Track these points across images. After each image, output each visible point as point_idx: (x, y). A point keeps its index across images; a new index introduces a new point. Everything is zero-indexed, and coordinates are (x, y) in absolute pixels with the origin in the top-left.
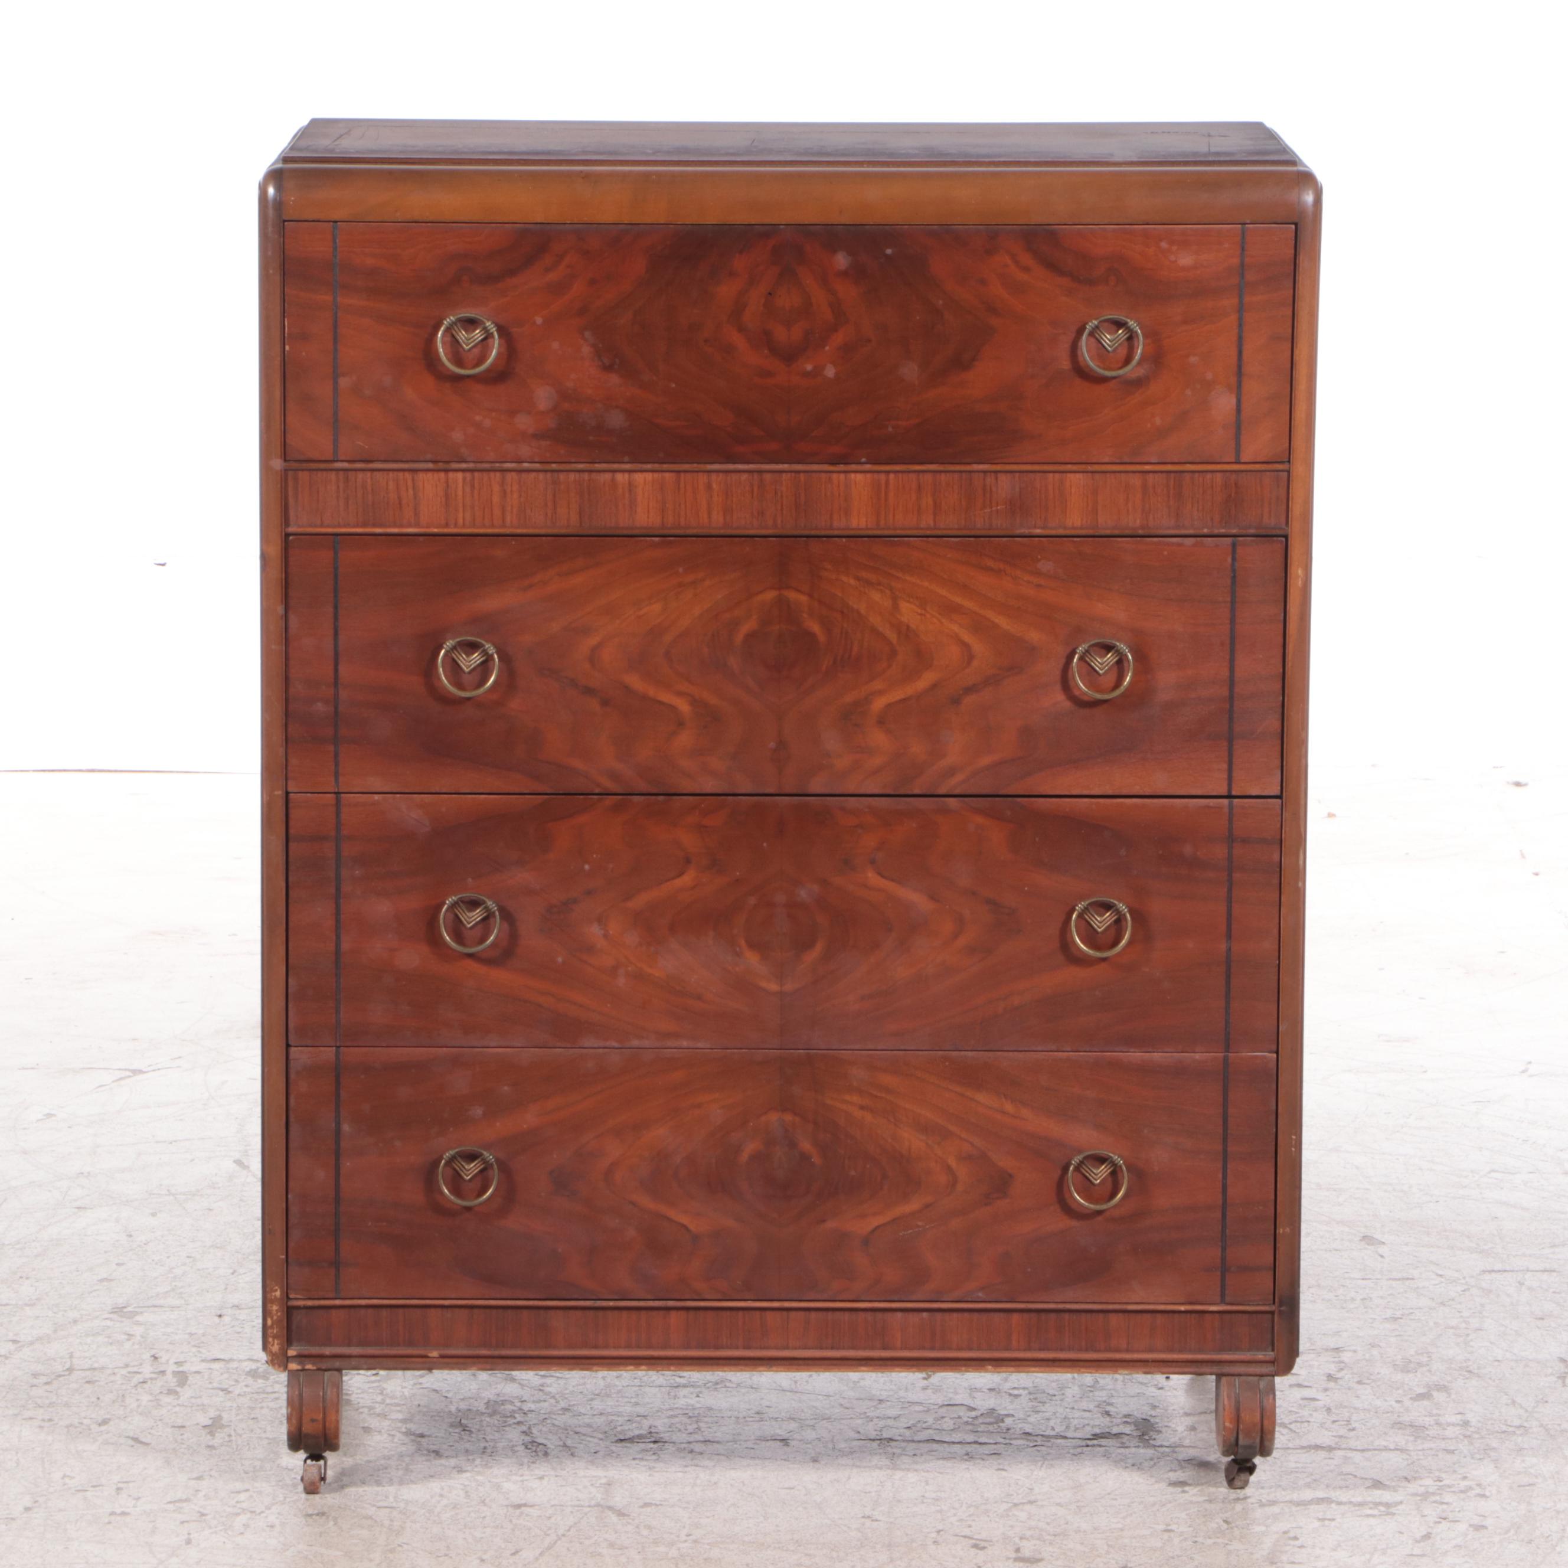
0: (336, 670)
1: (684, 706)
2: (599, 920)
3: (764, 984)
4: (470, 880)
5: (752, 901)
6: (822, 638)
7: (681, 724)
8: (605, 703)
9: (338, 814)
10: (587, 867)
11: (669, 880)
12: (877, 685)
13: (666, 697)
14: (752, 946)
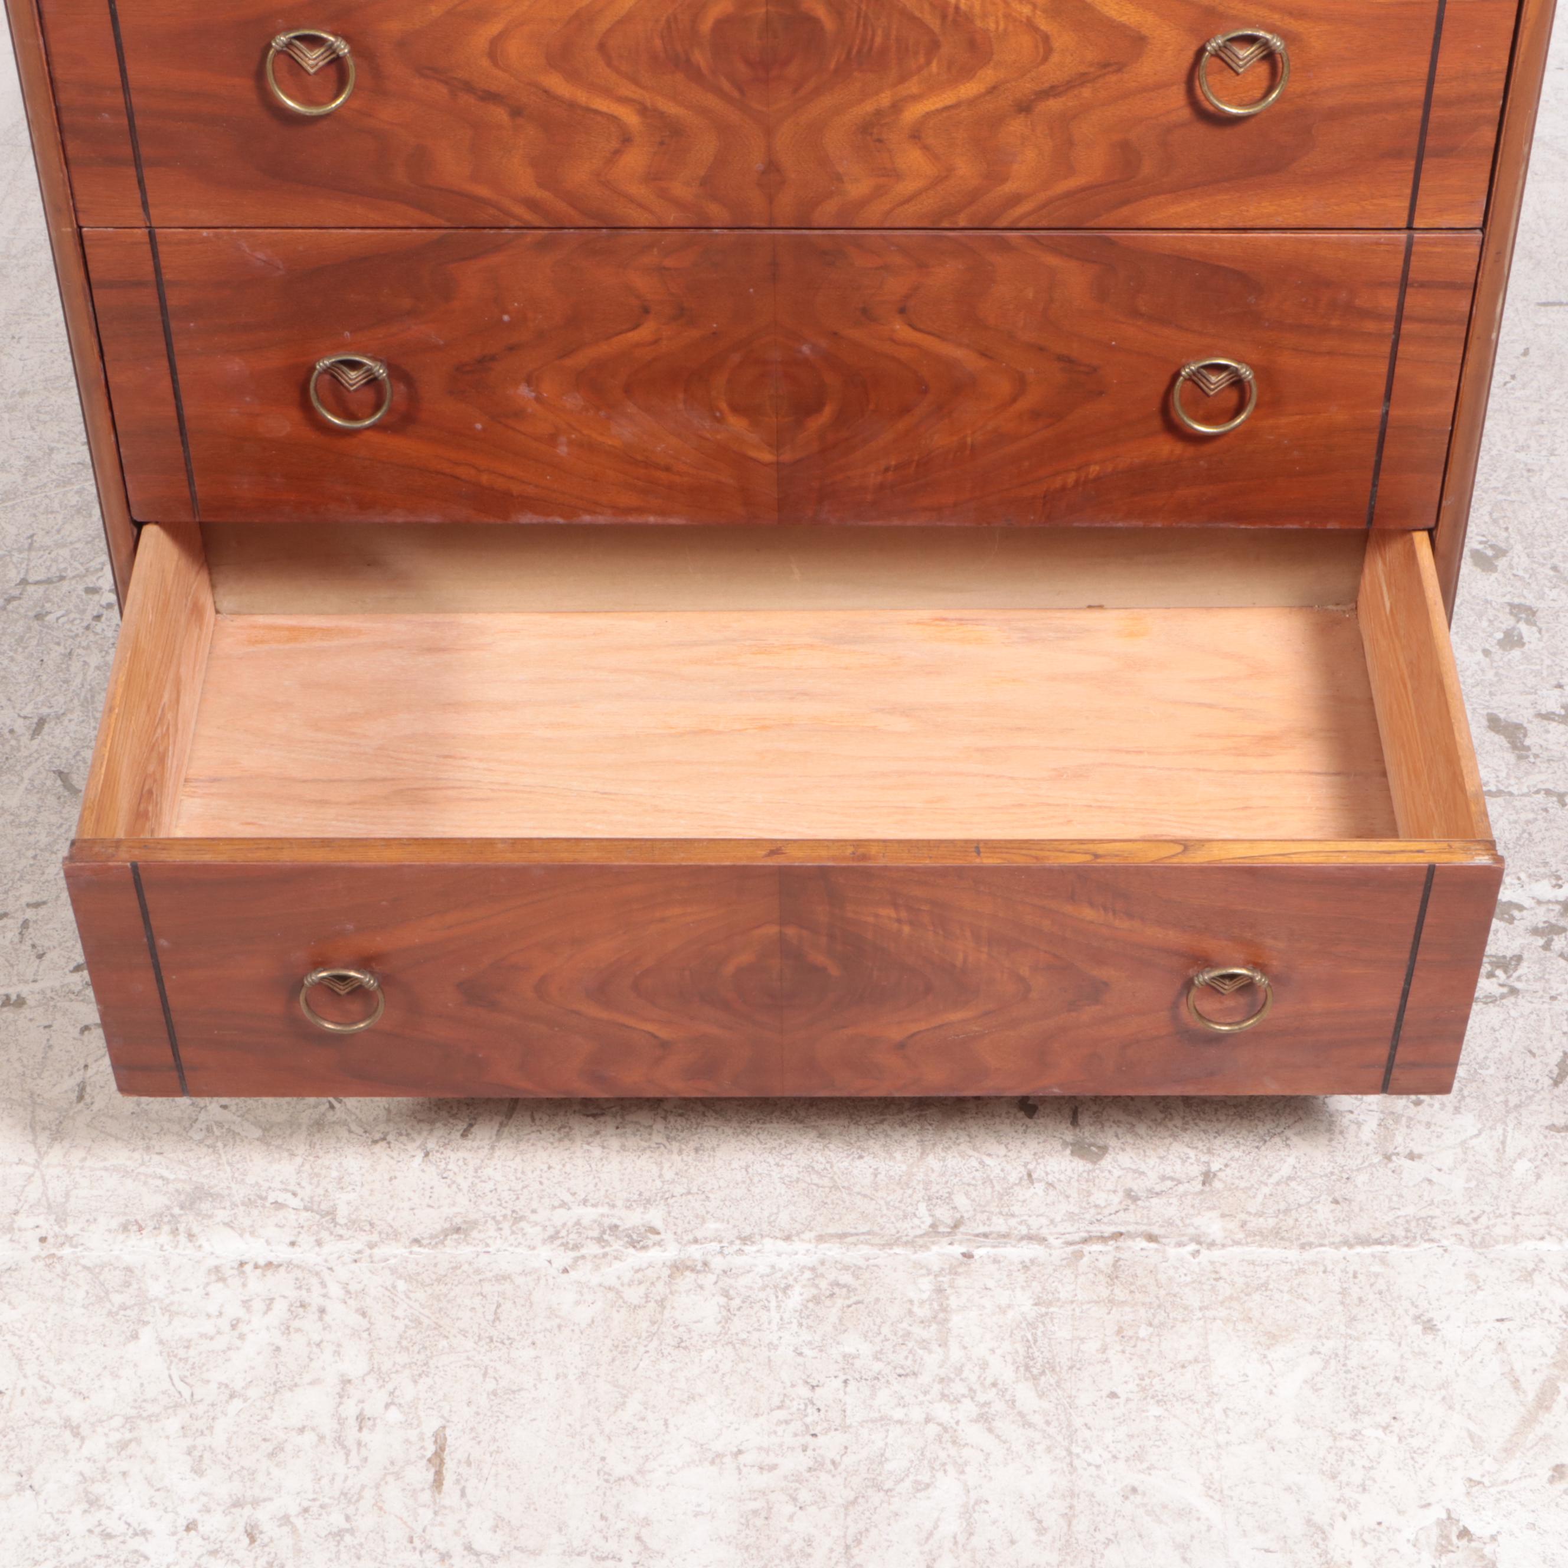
0: (123, 71)
1: (630, 118)
2: (529, 382)
3: (753, 453)
4: (347, 334)
5: (736, 358)
6: (829, 24)
7: (627, 139)
8: (516, 112)
9: (155, 255)
10: (506, 318)
11: (621, 333)
12: (913, 87)
13: (601, 104)
14: (735, 409)
